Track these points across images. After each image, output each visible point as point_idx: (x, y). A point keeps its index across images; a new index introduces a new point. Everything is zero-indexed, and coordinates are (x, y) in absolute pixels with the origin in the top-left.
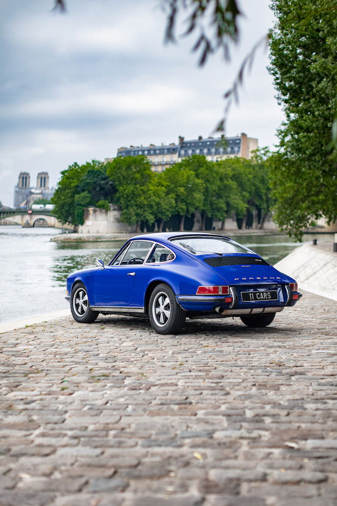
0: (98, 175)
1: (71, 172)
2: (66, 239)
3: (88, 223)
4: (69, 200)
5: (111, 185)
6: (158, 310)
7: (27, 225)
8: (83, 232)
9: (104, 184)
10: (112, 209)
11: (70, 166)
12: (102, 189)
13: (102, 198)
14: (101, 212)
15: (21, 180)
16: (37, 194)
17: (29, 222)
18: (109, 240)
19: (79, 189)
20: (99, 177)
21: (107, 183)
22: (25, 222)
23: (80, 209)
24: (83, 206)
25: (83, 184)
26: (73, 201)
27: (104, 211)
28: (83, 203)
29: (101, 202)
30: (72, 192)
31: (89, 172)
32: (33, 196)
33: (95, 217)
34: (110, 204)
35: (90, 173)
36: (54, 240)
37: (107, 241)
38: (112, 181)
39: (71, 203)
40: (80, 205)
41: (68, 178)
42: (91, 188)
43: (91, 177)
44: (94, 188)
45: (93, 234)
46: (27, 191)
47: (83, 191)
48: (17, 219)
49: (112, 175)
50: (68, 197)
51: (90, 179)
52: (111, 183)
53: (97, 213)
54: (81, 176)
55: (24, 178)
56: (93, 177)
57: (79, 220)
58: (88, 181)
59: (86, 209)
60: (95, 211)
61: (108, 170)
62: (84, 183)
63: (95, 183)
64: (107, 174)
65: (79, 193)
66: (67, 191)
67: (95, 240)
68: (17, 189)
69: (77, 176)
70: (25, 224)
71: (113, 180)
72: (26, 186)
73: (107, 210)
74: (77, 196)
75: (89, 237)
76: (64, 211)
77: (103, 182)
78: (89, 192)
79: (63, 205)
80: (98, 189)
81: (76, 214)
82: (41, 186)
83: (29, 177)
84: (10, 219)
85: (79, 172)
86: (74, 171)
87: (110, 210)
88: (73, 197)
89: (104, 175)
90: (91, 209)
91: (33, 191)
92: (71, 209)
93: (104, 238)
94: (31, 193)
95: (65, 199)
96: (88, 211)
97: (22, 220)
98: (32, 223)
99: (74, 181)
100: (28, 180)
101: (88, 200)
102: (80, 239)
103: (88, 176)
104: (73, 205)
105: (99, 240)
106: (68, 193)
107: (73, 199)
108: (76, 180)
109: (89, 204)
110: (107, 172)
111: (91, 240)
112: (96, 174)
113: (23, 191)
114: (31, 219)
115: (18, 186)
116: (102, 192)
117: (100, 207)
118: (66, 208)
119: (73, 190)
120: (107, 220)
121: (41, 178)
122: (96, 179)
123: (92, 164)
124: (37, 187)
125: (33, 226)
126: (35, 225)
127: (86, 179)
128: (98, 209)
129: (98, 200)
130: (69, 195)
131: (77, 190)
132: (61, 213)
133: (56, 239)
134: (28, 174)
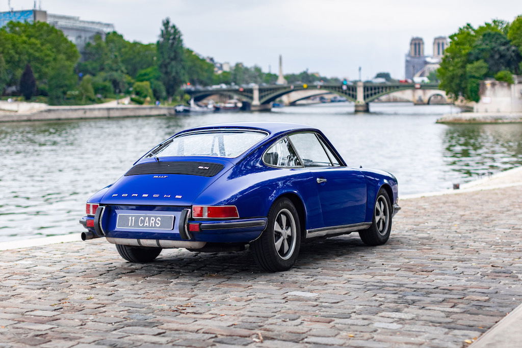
0: (497, 39)
1: (460, 36)
2: (456, 120)
3: (486, 99)
4: (459, 72)
5: (514, 51)
7: (420, 103)
8: (480, 110)
9: (504, 50)
10: (516, 82)
11: (460, 29)
12: (502, 56)
13: (503, 68)
14: (502, 86)
15: (413, 47)
16: (434, 64)
17: (423, 98)
18: (513, 121)
19: (472, 58)
20: (498, 42)
21: (508, 49)
22: (417, 98)
23: (474, 82)
24: (478, 78)
25: (477, 51)
26: (465, 72)
27: (505, 84)
28: (477, 75)
29: (500, 74)
30: (463, 61)
31: (484, 35)
32: (429, 66)
33: (494, 92)
34: (514, 76)
35: (486, 37)
36: (440, 121)
37: (511, 123)
38: (515, 46)
39: (462, 76)
40: (474, 77)
41: (457, 44)
42: (487, 55)
43: (487, 42)
44: (492, 56)
45: (492, 114)
46: (421, 61)
47: (477, 59)
48: (407, 94)
49: (515, 39)
50: (459, 68)
51: (487, 45)
52: (513, 48)
53: (497, 87)
54: (474, 41)
55: (417, 44)
56: (491, 42)
57: (475, 96)
58: (484, 46)
59: (480, 81)
60: (493, 85)
61: (510, 32)
62: (479, 49)
63: (492, 49)
64: (508, 37)
65: (471, 62)
66: (456, 60)
67: (493, 121)
68: (409, 59)
69: (469, 41)
70: (418, 101)
71: (517, 45)
72: (419, 54)
73: (510, 83)
74: (469, 67)
75: (485, 118)
76: (453, 85)
77: (502, 48)
78: (486, 61)
79: (452, 78)
80: (497, 56)
81: (469, 88)
82: (439, 54)
83: (423, 43)
84: (397, 94)
85: (472, 36)
86: (465, 35)
87: (513, 83)
88: (463, 67)
89: (504, 38)
90: (488, 83)
91: (428, 60)
92: (463, 82)
93: (507, 119)
94: (426, 63)
95: (453, 70)
96: (484, 85)
97: (414, 96)
98: (426, 99)
99: (466, 47)
100: (421, 46)
101: (484, 71)
102: (474, 119)
103: (483, 40)
104: (465, 79)
105: (500, 121)
106: (457, 63)
107: (463, 70)
108: (467, 46)
109: (486, 76)
110: (508, 35)
111: (488, 121)
112: (495, 38)
113: (416, 60)
114: (424, 94)
115: (409, 55)
116: (502, 61)
117: (500, 79)
118: (457, 81)
119: (464, 59)
120: (511, 96)
121: (439, 44)
122: (493, 45)
123: (493, 25)
124: (434, 55)
125: (428, 103)
126: (430, 103)
127: (481, 45)
128: (497, 82)
129: (498, 70)
130: (459, 65)
131: (469, 59)
132: (451, 87)
133: (443, 120)
134: (421, 39)
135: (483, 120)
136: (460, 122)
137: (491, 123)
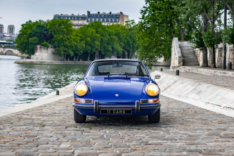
0: (43, 28)
1: (27, 25)
2: (24, 62)
3: (37, 54)
4: (26, 41)
5: (50, 34)
7: (2, 54)
8: (34, 58)
9: (46, 33)
10: (50, 47)
11: (27, 22)
13: (45, 41)
14: (44, 48)
16: (8, 37)
17: (3, 52)
18: (48, 64)
20: (44, 29)
21: (48, 33)
22: (0, 51)
23: (32, 46)
25: (34, 32)
26: (28, 41)
27: (46, 48)
28: (34, 43)
29: (44, 43)
30: (28, 36)
31: (37, 26)
32: (5, 38)
34: (49, 45)
36: (16, 62)
37: (47, 64)
38: (50, 32)
39: (27, 43)
40: (32, 44)
41: (25, 28)
42: (38, 35)
43: (39, 29)
44: (40, 35)
45: (39, 60)
46: (2, 35)
47: (34, 36)
49: (50, 29)
50: (25, 39)
51: (38, 30)
52: (50, 33)
53: (42, 49)
54: (33, 28)
55: (0, 27)
56: (40, 29)
57: (32, 52)
58: (37, 31)
59: (35, 46)
60: (41, 48)
61: (49, 25)
62: (35, 32)
63: (41, 32)
64: (48, 28)
65: (31, 37)
66: (25, 36)
67: (40, 63)
69: (31, 28)
71: (51, 31)
72: (1, 32)
74: (30, 39)
76: (22, 46)
77: (45, 32)
78: (38, 37)
79: (22, 43)
80: (43, 36)
81: (30, 49)
82: (10, 33)
83: (3, 27)
85: (32, 26)
86: (29, 25)
87: (49, 47)
88: (28, 39)
89: (46, 28)
90: (38, 46)
91: (5, 35)
92: (27, 46)
93: (46, 63)
94: (4, 36)
95: (23, 40)
96: (37, 47)
98: (4, 52)
99: (29, 30)
100: (2, 29)
101: (37, 41)
102: (32, 62)
103: (37, 28)
105: (43, 63)
106: (25, 37)
107: (28, 40)
108: (30, 30)
109: (37, 44)
110: (48, 27)
111: (38, 63)
112: (42, 28)
114: (4, 50)
116: (45, 37)
117: (43, 45)
118: (24, 45)
119: (28, 35)
120: (48, 53)
121: (10, 28)
122: (41, 30)
123: (39, 22)
124: (8, 33)
125: (5, 54)
126: (6, 54)
127: (36, 30)
128: (42, 47)
129: (43, 42)
130: (26, 38)
131: (31, 36)
132: (21, 48)
133: (18, 62)
134: (2, 25)
135: (36, 63)
136: (26, 63)
137: (39, 64)
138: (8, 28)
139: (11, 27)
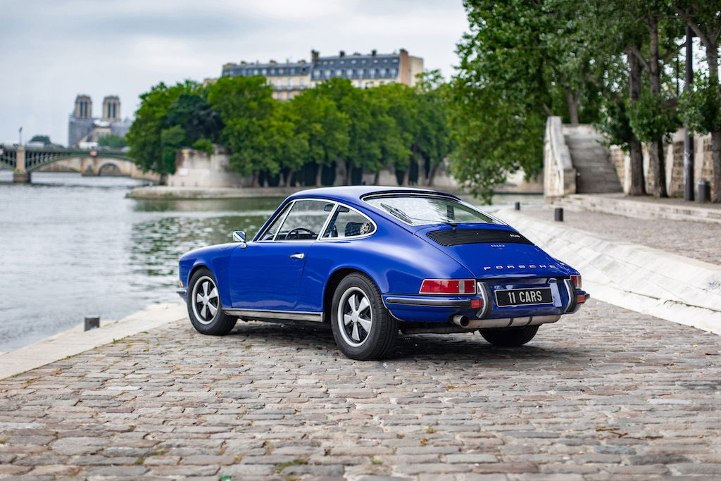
0: (196, 102)
1: (154, 96)
2: (149, 194)
3: (183, 171)
4: (153, 138)
5: (215, 117)
6: (348, 318)
7: (89, 173)
8: (175, 183)
9: (204, 115)
10: (217, 152)
11: (153, 89)
12: (201, 122)
13: (202, 136)
14: (201, 156)
15: (79, 106)
16: (103, 127)
17: (93, 167)
18: (213, 196)
19: (168, 122)
20: (198, 105)
21: (208, 114)
22: (86, 167)
23: (169, 151)
24: (174, 146)
25: (174, 115)
26: (159, 140)
27: (205, 154)
28: (173, 142)
29: (201, 142)
30: (157, 126)
31: (182, 97)
32: (97, 130)
33: (192, 163)
34: (214, 146)
35: (183, 99)
36: (131, 195)
37: (210, 199)
38: (216, 111)
39: (155, 143)
40: (169, 144)
41: (150, 105)
42: (185, 120)
43: (185, 105)
44: (190, 122)
45: (190, 188)
46: (88, 123)
47: (174, 124)
48: (75, 163)
49: (216, 103)
50: (151, 133)
51: (184, 108)
52: (214, 114)
53: (196, 157)
54: (169, 103)
55: (83, 103)
56: (188, 105)
57: (169, 166)
58: (181, 110)
59: (176, 150)
60: (191, 155)
61: (210, 95)
62: (176, 113)
63: (191, 113)
64: (209, 100)
65: (167, 127)
66: (149, 124)
67: (192, 197)
68: (73, 120)
69: (164, 103)
70: (87, 171)
71: (218, 110)
72: (86, 115)
73: (209, 153)
74: (164, 132)
75: (184, 193)
76: (145, 153)
77: (202, 113)
78: (183, 127)
79: (144, 145)
80: (195, 122)
81: (163, 158)
82: (109, 116)
83: (91, 103)
84: (63, 163)
85: (167, 97)
86: (159, 96)
87: (214, 153)
88: (158, 132)
89: (204, 102)
90: (186, 152)
91: (97, 122)
92: (157, 151)
93: (206, 194)
94: (95, 126)
95: (146, 136)
96: (181, 154)
97: (82, 165)
98: (96, 169)
99: (160, 109)
100: (89, 106)
101: (181, 138)
102: (171, 194)
103: (181, 103)
104: (159, 146)
105: (199, 197)
106: (151, 127)
107: (158, 135)
108: (162, 109)
109: (184, 144)
110: (209, 98)
111: (187, 196)
112: (193, 101)
113: (82, 122)
114: (95, 163)
115: (74, 115)
116: (201, 127)
117: (199, 148)
118: (149, 149)
119: (158, 123)
120: (210, 168)
121: (109, 105)
122: (192, 108)
123: (185, 86)
124: (103, 117)
125: (99, 175)
126: (102, 174)
127: (177, 108)
128: (196, 152)
129: (196, 139)
130: (153, 130)
131: (164, 124)
132: (142, 156)
133: (134, 195)
134: (88, 98)
135: (180, 195)
136: (154, 197)
137: (190, 199)
138: (104, 103)
139: (112, 102)
